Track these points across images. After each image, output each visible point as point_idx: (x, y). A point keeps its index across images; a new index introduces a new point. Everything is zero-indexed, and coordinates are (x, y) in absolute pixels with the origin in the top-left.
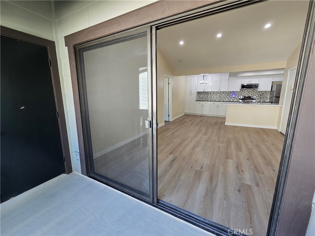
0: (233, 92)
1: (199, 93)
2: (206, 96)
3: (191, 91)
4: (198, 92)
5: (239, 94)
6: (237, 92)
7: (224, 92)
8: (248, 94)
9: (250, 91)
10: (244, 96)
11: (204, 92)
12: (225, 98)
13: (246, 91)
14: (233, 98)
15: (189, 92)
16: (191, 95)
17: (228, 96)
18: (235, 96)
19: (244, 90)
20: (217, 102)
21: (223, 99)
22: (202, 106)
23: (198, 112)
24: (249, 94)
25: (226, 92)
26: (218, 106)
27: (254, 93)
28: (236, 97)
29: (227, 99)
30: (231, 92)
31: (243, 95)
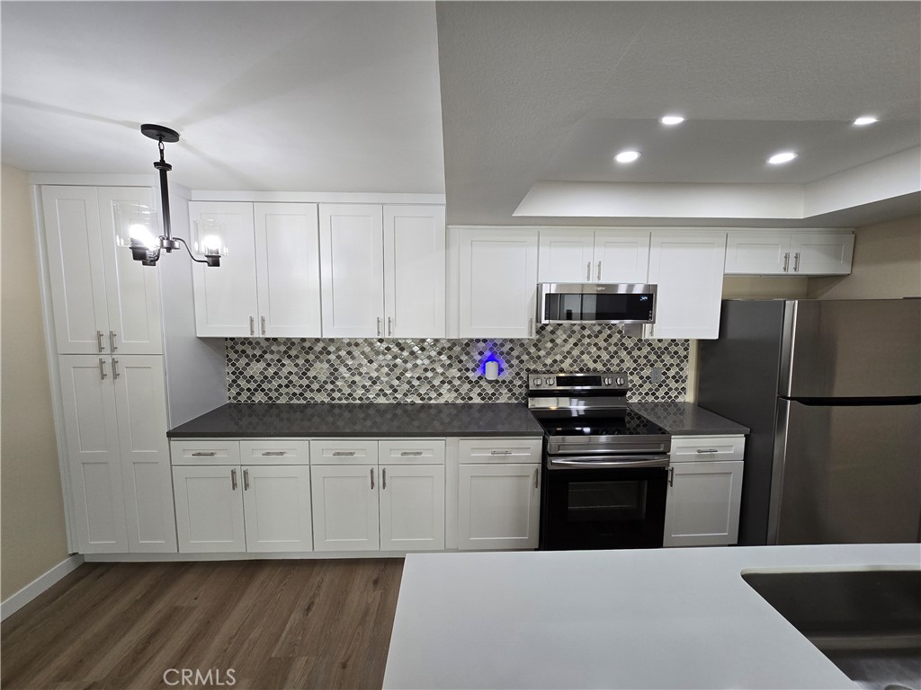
2: (289, 366)
3: (106, 343)
5: (525, 357)
8: (576, 352)
12: (436, 382)
14: (490, 381)
15: (90, 344)
17: (454, 372)
18: (501, 370)
21: (422, 391)
22: (240, 480)
24: (585, 357)
26: (379, 479)
27: (612, 349)
28: (507, 375)
31: (549, 361)
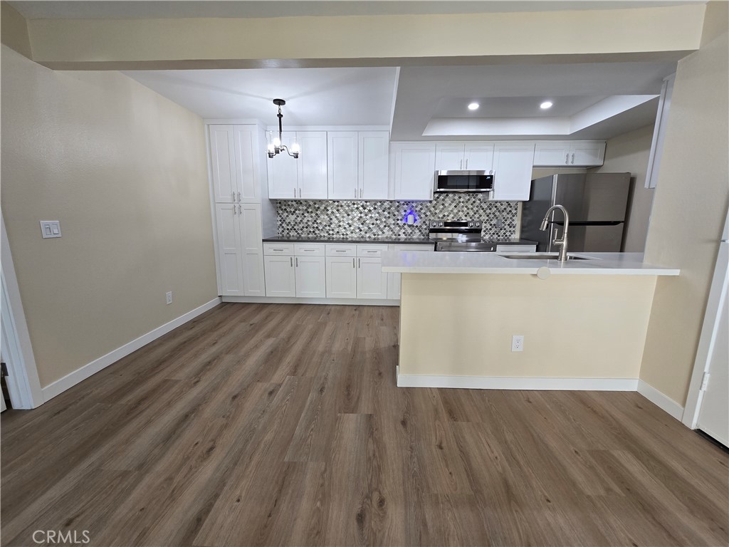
0: (407, 203)
1: (279, 205)
2: (308, 217)
3: (236, 198)
4: (274, 202)
5: (428, 213)
6: (422, 202)
7: (375, 202)
8: (455, 211)
9: (462, 200)
10: (445, 219)
11: (299, 202)
12: (382, 226)
13: (448, 201)
14: (410, 226)
15: (229, 198)
16: (237, 211)
17: (391, 221)
18: (415, 220)
19: (442, 197)
20: (353, 246)
21: (375, 231)
22: (294, 262)
23: (278, 292)
24: (461, 213)
25: (382, 202)
26: (357, 263)
27: (475, 209)
28: (418, 223)
29: (388, 233)
30: (399, 204)
31: (441, 216)
